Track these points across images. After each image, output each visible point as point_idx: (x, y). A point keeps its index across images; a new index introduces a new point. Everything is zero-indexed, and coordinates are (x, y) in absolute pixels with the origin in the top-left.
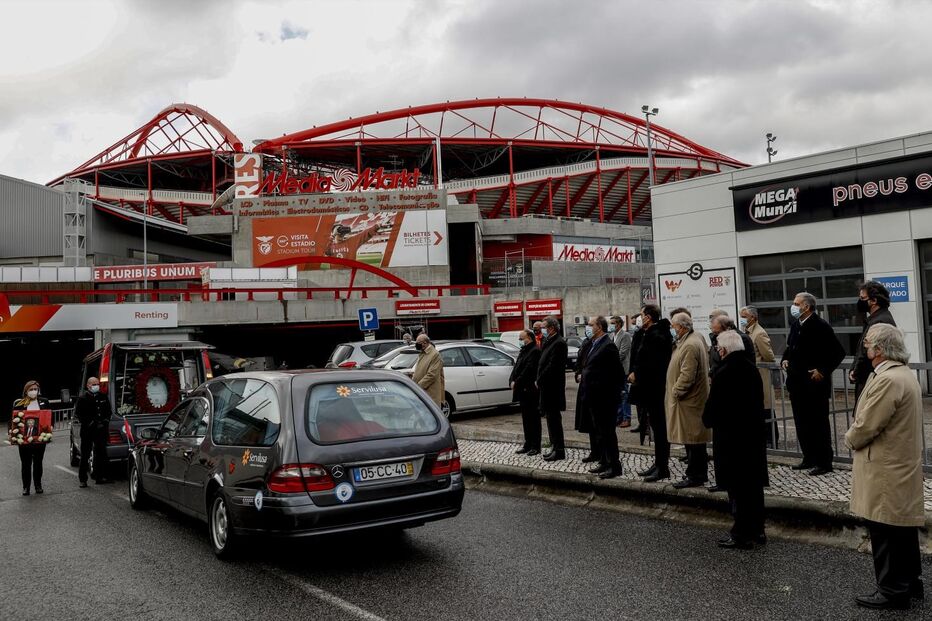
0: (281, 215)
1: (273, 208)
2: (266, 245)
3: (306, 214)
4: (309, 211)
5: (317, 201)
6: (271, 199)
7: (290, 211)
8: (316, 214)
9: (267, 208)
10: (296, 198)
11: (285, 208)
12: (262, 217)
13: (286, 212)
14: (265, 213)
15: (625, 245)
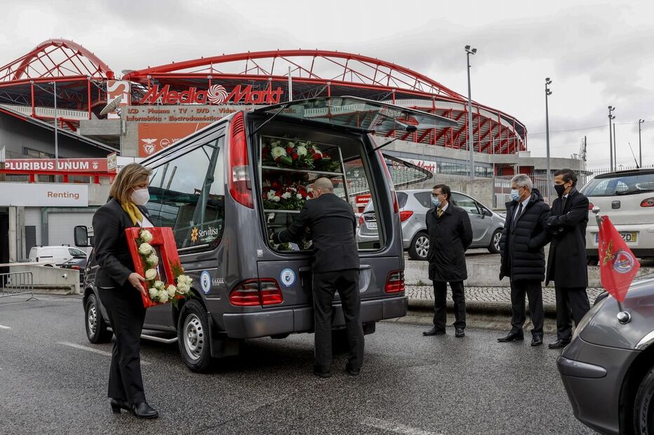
0: (163, 121)
1: (157, 115)
2: (150, 147)
3: (185, 122)
4: (188, 119)
5: (195, 111)
6: (155, 108)
7: (171, 118)
8: (194, 122)
9: (151, 115)
10: (177, 108)
11: (167, 116)
12: (147, 122)
13: (168, 119)
14: (149, 119)
15: (430, 161)
